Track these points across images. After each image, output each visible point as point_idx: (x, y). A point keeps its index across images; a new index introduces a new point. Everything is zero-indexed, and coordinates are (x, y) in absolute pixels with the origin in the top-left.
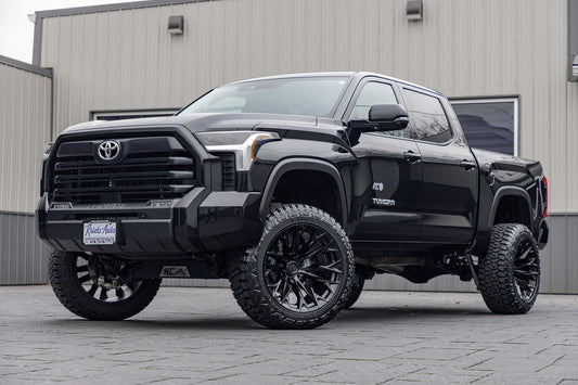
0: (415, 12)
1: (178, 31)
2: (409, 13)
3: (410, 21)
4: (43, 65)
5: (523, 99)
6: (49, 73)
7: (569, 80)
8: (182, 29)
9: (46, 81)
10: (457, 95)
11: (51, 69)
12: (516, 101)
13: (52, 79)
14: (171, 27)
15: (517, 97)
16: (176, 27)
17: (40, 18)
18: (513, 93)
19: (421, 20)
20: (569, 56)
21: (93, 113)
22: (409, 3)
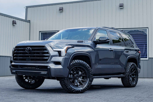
0: (121, 6)
1: (62, 11)
2: (120, 6)
6: (29, 21)
9: (28, 23)
11: (30, 21)
12: (147, 29)
13: (30, 23)
14: (60, 10)
15: (148, 28)
16: (61, 10)
19: (123, 8)
21: (40, 32)
22: (120, 4)
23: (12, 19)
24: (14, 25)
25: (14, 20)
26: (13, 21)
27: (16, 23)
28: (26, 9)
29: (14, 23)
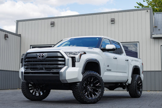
0: (113, 21)
1: (53, 25)
2: (111, 21)
3: (111, 23)
4: (18, 34)
5: (140, 42)
6: (20, 35)
7: (151, 38)
8: (54, 25)
9: (19, 37)
10: (123, 42)
11: (20, 34)
12: (138, 43)
13: (21, 37)
14: (51, 24)
16: (53, 24)
17: (18, 22)
18: (137, 41)
19: (114, 23)
20: (151, 32)
21: (31, 46)
22: (111, 19)
23: (4, 33)
24: (6, 39)
25: (6, 33)
26: (5, 35)
27: (8, 37)
28: (16, 23)
29: (6, 37)
